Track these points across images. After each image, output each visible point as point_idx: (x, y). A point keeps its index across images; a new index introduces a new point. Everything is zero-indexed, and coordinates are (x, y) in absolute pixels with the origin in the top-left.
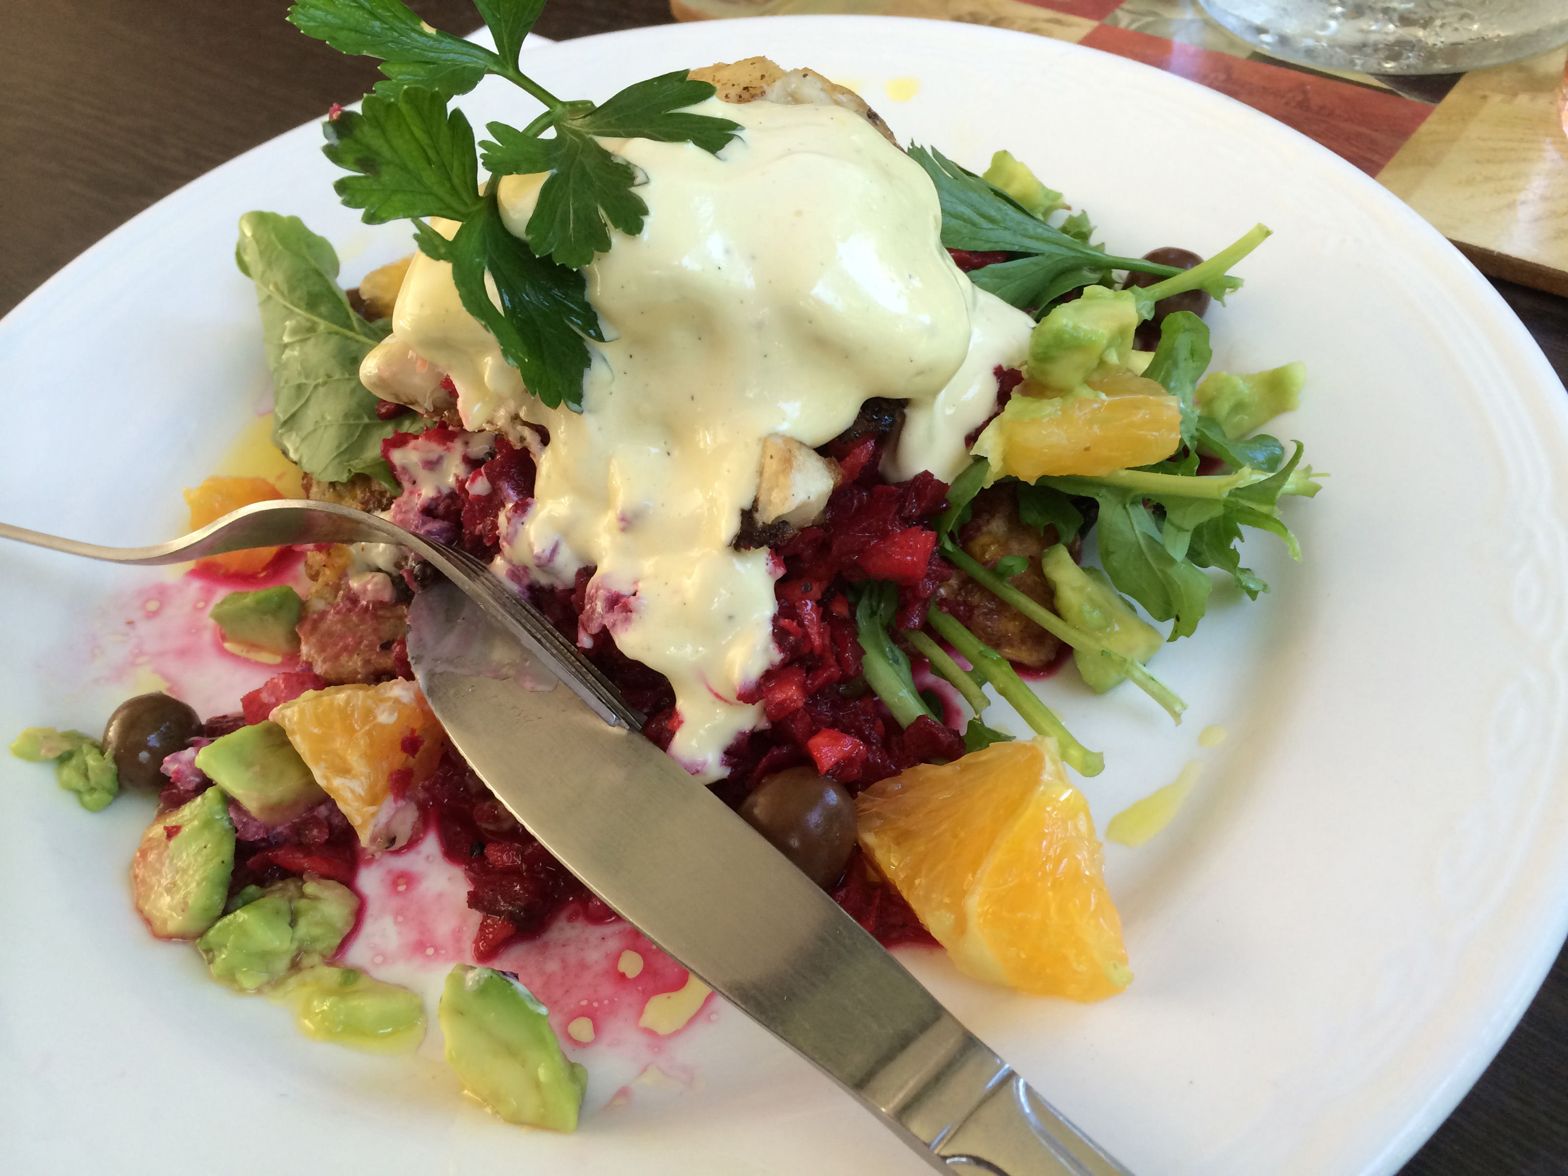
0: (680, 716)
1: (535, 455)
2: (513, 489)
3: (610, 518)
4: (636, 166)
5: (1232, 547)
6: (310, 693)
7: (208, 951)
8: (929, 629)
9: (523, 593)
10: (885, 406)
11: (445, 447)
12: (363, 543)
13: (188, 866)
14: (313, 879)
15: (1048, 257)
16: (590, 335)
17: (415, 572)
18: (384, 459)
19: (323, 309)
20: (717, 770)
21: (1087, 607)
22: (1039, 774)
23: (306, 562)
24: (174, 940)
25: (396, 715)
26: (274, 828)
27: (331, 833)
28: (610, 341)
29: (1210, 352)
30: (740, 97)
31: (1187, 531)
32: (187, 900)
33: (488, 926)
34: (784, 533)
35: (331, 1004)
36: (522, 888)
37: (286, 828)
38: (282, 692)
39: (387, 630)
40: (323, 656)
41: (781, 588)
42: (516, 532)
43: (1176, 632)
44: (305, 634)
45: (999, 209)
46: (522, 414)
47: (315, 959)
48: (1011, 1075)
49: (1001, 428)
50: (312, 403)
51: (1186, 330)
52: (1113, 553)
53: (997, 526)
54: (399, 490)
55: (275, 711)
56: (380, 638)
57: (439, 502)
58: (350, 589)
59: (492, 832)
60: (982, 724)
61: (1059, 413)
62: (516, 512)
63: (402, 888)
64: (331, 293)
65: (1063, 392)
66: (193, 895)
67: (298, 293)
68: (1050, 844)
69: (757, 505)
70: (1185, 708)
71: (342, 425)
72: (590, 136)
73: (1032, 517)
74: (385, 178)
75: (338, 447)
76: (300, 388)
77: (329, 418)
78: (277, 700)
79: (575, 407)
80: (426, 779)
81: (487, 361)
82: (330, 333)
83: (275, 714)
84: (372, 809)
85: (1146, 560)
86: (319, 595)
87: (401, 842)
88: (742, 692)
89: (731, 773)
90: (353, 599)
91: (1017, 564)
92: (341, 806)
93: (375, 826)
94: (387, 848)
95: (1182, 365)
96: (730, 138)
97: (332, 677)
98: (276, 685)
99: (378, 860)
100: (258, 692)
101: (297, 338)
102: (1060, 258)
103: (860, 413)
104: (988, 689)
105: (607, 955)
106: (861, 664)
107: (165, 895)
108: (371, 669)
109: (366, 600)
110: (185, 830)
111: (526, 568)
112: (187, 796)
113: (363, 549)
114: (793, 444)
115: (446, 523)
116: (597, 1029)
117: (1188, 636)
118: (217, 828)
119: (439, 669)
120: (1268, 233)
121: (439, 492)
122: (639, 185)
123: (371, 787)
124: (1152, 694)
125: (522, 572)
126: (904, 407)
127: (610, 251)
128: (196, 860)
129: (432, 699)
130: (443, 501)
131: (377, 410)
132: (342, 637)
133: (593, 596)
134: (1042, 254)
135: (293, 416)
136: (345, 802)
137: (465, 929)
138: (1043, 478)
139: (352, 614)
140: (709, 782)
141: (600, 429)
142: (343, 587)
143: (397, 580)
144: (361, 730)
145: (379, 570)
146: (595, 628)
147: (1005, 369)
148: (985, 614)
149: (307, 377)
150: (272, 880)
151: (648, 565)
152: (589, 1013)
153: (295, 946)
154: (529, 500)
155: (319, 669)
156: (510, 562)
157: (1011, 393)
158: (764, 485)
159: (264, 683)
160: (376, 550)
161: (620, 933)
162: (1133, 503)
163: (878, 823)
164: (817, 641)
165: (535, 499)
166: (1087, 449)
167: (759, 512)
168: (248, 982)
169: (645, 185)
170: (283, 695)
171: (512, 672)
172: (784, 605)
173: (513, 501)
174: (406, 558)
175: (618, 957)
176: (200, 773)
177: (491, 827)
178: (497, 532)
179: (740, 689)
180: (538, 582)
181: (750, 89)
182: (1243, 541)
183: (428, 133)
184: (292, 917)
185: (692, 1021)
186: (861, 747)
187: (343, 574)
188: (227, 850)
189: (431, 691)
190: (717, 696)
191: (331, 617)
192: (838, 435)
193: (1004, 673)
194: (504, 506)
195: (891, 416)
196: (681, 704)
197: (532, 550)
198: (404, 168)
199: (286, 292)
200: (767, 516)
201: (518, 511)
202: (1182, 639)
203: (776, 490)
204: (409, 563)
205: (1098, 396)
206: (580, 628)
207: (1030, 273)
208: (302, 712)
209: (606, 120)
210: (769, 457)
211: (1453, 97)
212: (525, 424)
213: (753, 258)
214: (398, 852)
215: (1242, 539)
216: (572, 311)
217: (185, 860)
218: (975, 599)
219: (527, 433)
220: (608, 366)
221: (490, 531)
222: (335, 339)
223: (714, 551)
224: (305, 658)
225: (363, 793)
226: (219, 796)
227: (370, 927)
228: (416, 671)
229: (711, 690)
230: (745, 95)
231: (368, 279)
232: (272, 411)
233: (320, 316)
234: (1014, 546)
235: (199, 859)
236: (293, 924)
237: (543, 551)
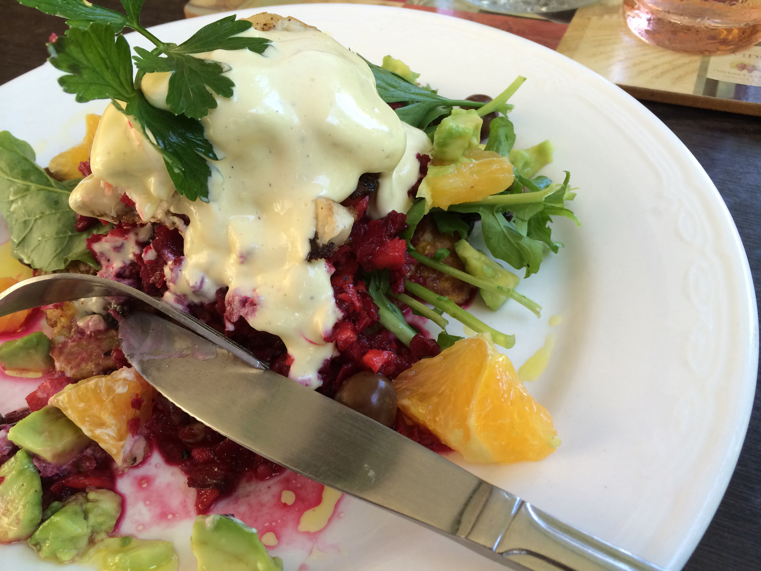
0: (291, 357)
1: (182, 232)
2: (170, 253)
3: (233, 258)
4: (220, 62)
5: (547, 226)
6: (70, 386)
7: (36, 545)
8: (408, 292)
9: (186, 310)
10: (370, 178)
11: (124, 238)
12: (82, 299)
13: (14, 498)
14: (92, 490)
15: (423, 103)
16: (210, 157)
17: (117, 310)
18: (88, 250)
19: (32, 178)
20: (317, 383)
21: (485, 267)
22: (486, 350)
23: (47, 318)
24: (12, 543)
25: (127, 387)
26: (61, 467)
27: (97, 463)
28: (222, 159)
29: (515, 135)
30: (263, 29)
31: (526, 221)
32: (18, 517)
33: (202, 495)
34: (332, 249)
35: (119, 558)
36: (218, 469)
37: (69, 465)
38: (50, 390)
39: (105, 345)
40: (70, 366)
41: (333, 279)
42: (177, 276)
43: (528, 272)
44: (56, 357)
45: (396, 81)
46: (172, 210)
47: (103, 535)
48: (522, 503)
49: (428, 183)
50: (35, 228)
51: (502, 126)
52: (491, 238)
53: (428, 237)
54: (100, 267)
55: (51, 399)
56: (102, 350)
57: (126, 269)
58: (78, 327)
59: (191, 444)
60: (447, 334)
61: (456, 171)
62: (176, 265)
63: (145, 485)
64: (36, 169)
65: (453, 161)
66: (22, 514)
67: (16, 171)
68: (503, 385)
69: (318, 235)
70: (541, 308)
71: (55, 239)
72: (187, 54)
73: (445, 228)
74: (85, 76)
75: (55, 251)
76: (25, 223)
77: (47, 235)
78: (48, 395)
79: (204, 199)
80: (147, 422)
81: (151, 180)
82: (39, 190)
83: (52, 401)
84: (121, 443)
85: (508, 239)
86: (60, 333)
87: (139, 460)
88: (326, 337)
89: (323, 383)
90: (81, 332)
91: (444, 252)
92: (102, 445)
93: (124, 453)
94: (132, 464)
95: (503, 143)
96: (267, 46)
97: (78, 377)
98: (46, 387)
99: (127, 473)
100: (35, 392)
101: (18, 196)
102: (428, 103)
103: (359, 183)
104: (445, 316)
105: (274, 496)
106: (379, 315)
107: (3, 517)
108: (101, 368)
109: (89, 331)
110: (8, 478)
111: (185, 296)
112: (4, 459)
113: (82, 303)
114: (330, 201)
115: (131, 280)
116: (278, 537)
117: (536, 273)
118: (28, 473)
119: (146, 358)
120: (525, 79)
121: (124, 263)
122: (226, 71)
123: (119, 430)
124: (525, 304)
125: (183, 298)
126: (378, 178)
127: (217, 107)
128: (18, 494)
129: (146, 376)
130: (128, 268)
131: (75, 227)
132: (79, 354)
133: (231, 301)
134: (421, 101)
135: (24, 239)
136: (105, 442)
137: (188, 500)
138: (451, 206)
139: (82, 340)
140: (315, 388)
141: (220, 209)
142: (74, 326)
143: (106, 317)
144: (107, 400)
145: (94, 313)
146: (235, 319)
147: (421, 155)
148: (432, 280)
149: (29, 216)
150: (68, 496)
151: (259, 279)
152: (270, 529)
153: (89, 530)
154: (182, 257)
155: (69, 374)
156: (175, 294)
157: (427, 166)
158: (320, 224)
159: (38, 387)
160: (90, 303)
161: (278, 482)
162: (497, 212)
163: (408, 393)
164: (358, 304)
165: (185, 256)
166: (472, 187)
167: (319, 239)
168: (66, 557)
169: (230, 71)
170: (51, 391)
171: (189, 352)
172: (336, 289)
173: (172, 259)
174: (110, 304)
175: (279, 496)
176: (11, 443)
177: (191, 441)
178: (164, 279)
179: (324, 335)
180: (193, 302)
181: (267, 24)
182: (552, 222)
183: (105, 50)
184: (84, 514)
185: (330, 520)
186: (393, 355)
187: (72, 319)
188: (37, 484)
189: (144, 371)
190: (311, 342)
191: (71, 344)
192: (349, 195)
193: (452, 307)
194: (166, 264)
195: (373, 183)
196: (291, 351)
197: (189, 284)
198: (94, 70)
199: (8, 172)
200: (324, 240)
201: (177, 264)
202: (533, 275)
203: (327, 226)
204: (113, 306)
205: (471, 161)
206: (226, 320)
207: (416, 111)
208: (69, 396)
209: (195, 45)
210: (320, 208)
211: (575, 20)
212: (174, 215)
213: (294, 105)
214: (137, 467)
215: (551, 221)
216: (199, 146)
217: (11, 496)
218: (426, 274)
219: (176, 220)
220: (220, 174)
221: (159, 279)
222: (42, 193)
223: (297, 264)
224: (59, 369)
225: (114, 435)
226: (25, 455)
227: (130, 511)
228: (132, 363)
229: (307, 339)
230: (266, 28)
231: (53, 161)
232: (10, 240)
233: (31, 181)
234: (439, 245)
235: (21, 493)
236: (86, 518)
237: (196, 283)
